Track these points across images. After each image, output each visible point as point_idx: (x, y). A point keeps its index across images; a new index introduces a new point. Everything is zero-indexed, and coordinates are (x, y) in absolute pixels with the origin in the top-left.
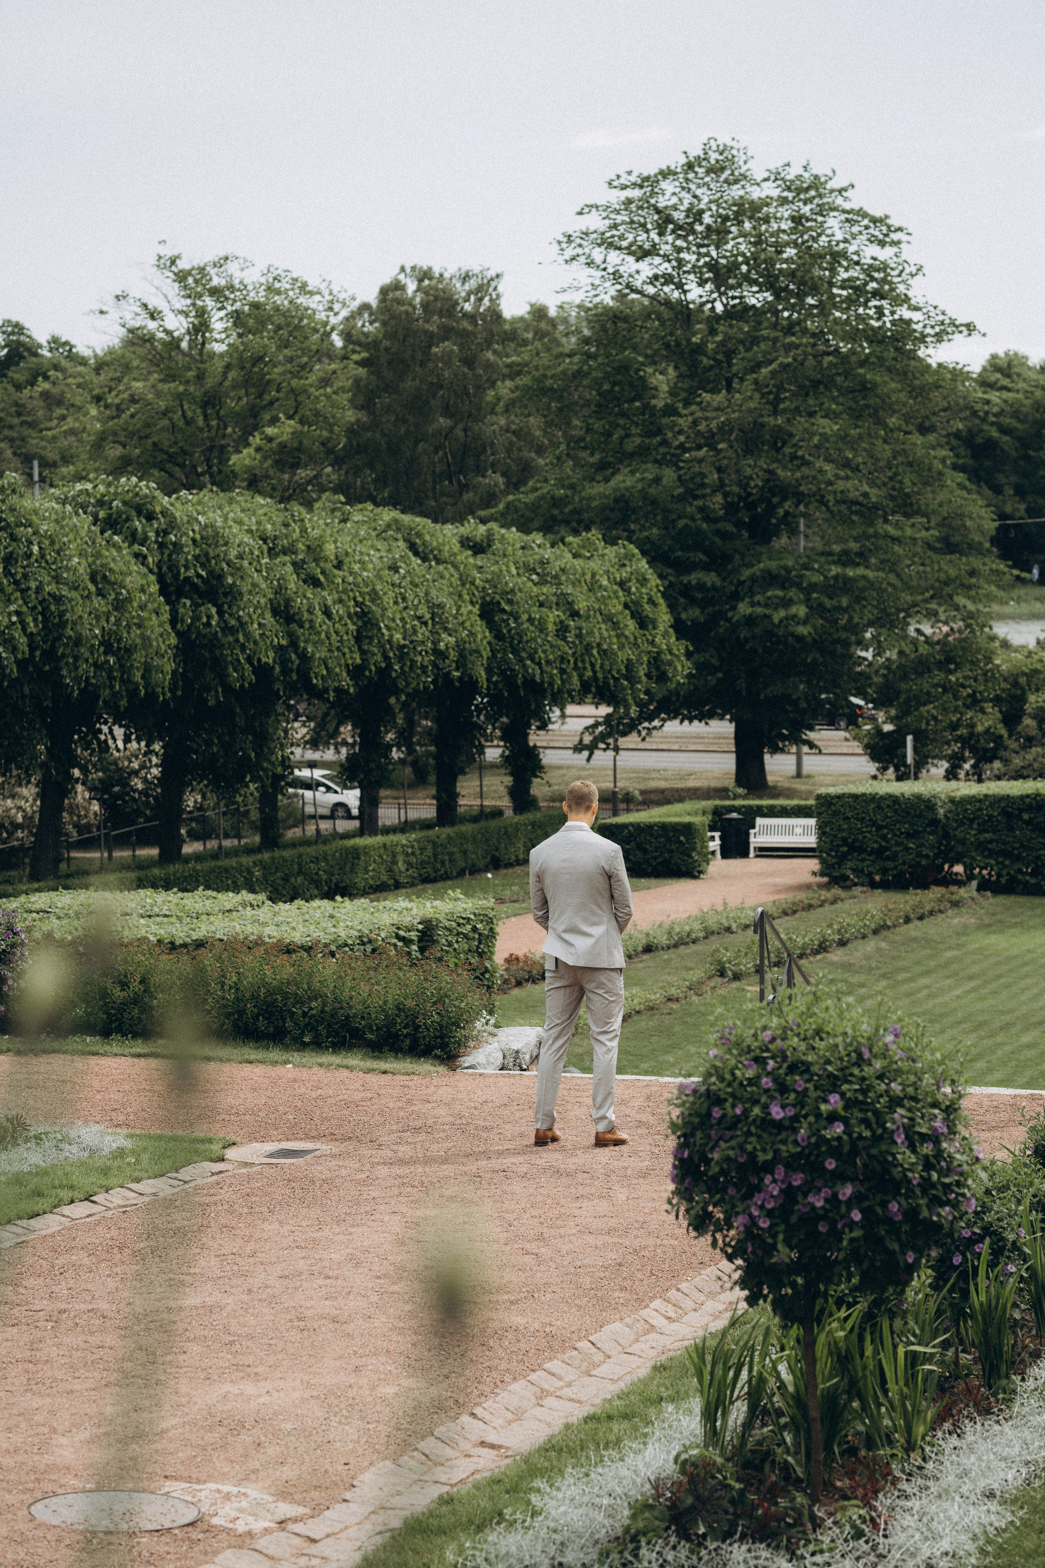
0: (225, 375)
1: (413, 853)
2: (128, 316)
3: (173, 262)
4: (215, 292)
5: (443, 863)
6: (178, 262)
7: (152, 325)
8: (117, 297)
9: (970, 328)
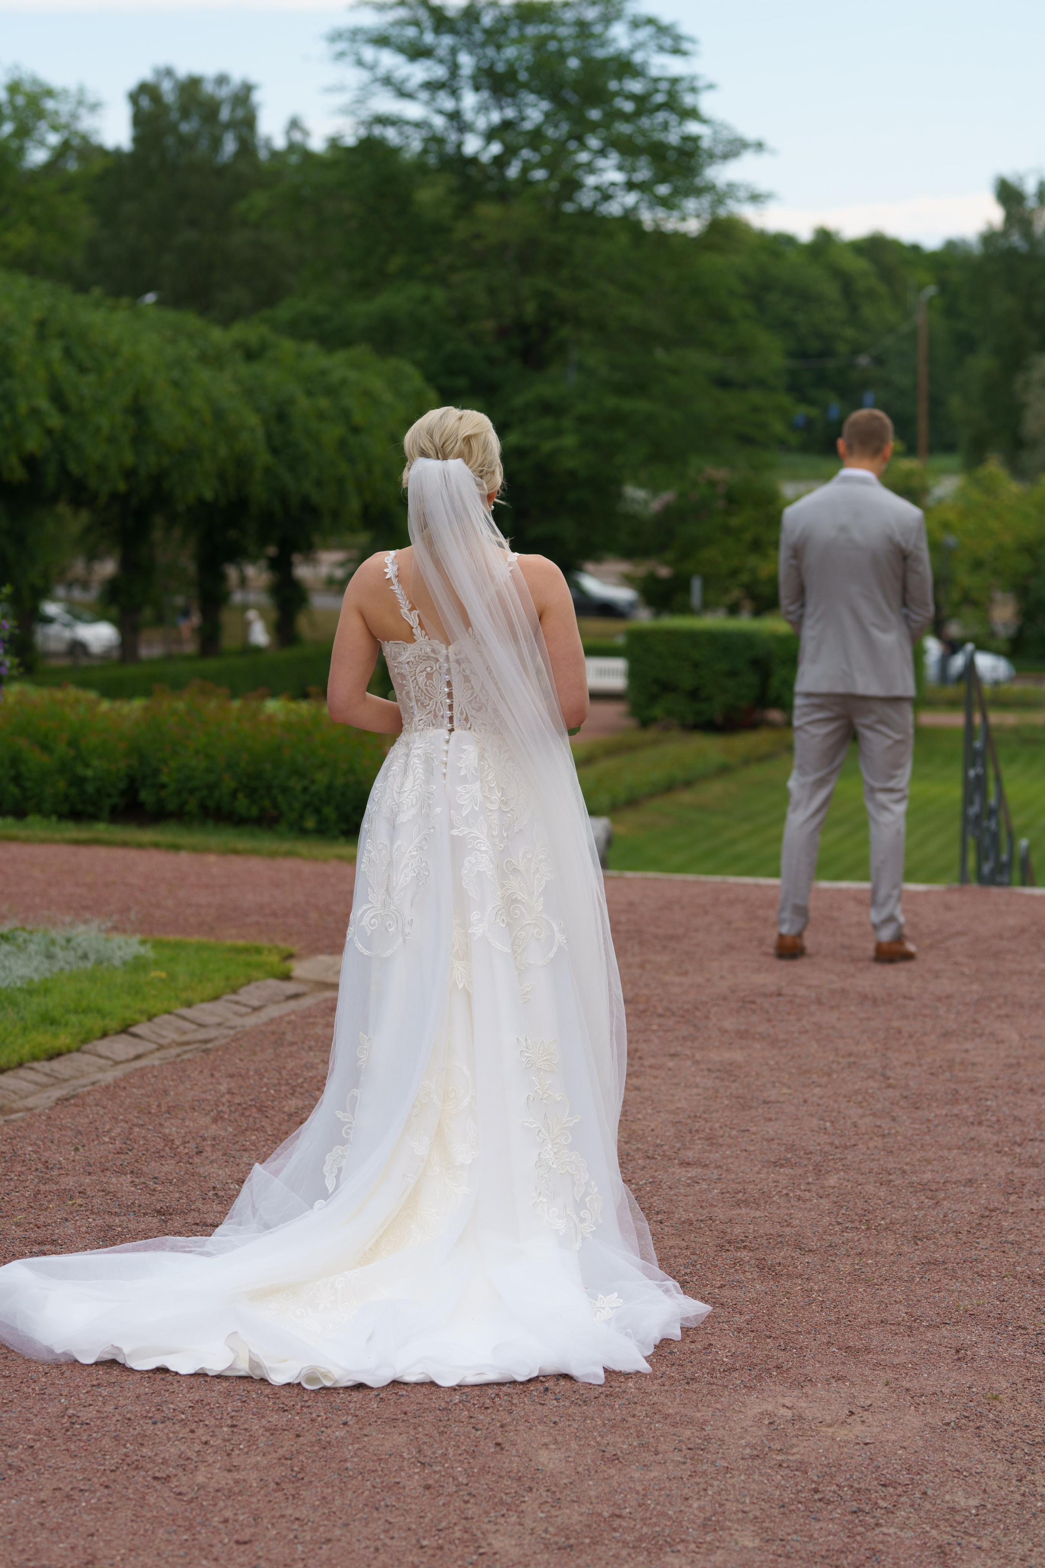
9: (759, 146)
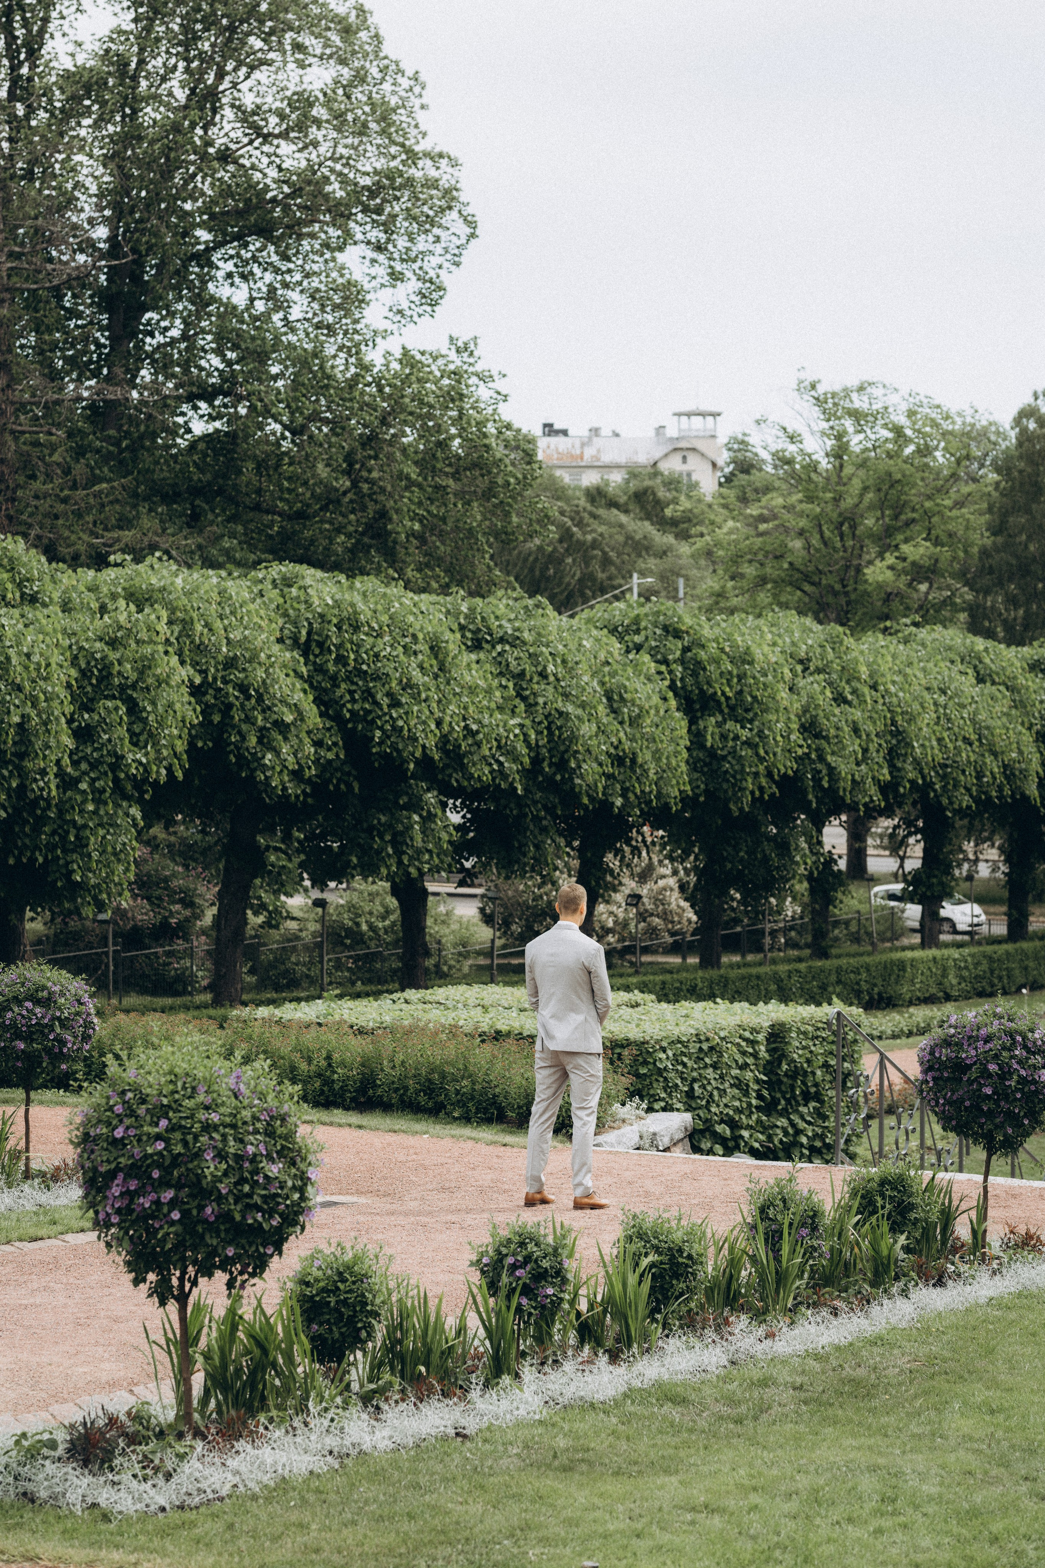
0: (861, 495)
1: (966, 968)
2: (770, 440)
3: (813, 387)
4: (856, 415)
5: (1000, 978)
6: (818, 386)
7: (792, 448)
8: (758, 422)
